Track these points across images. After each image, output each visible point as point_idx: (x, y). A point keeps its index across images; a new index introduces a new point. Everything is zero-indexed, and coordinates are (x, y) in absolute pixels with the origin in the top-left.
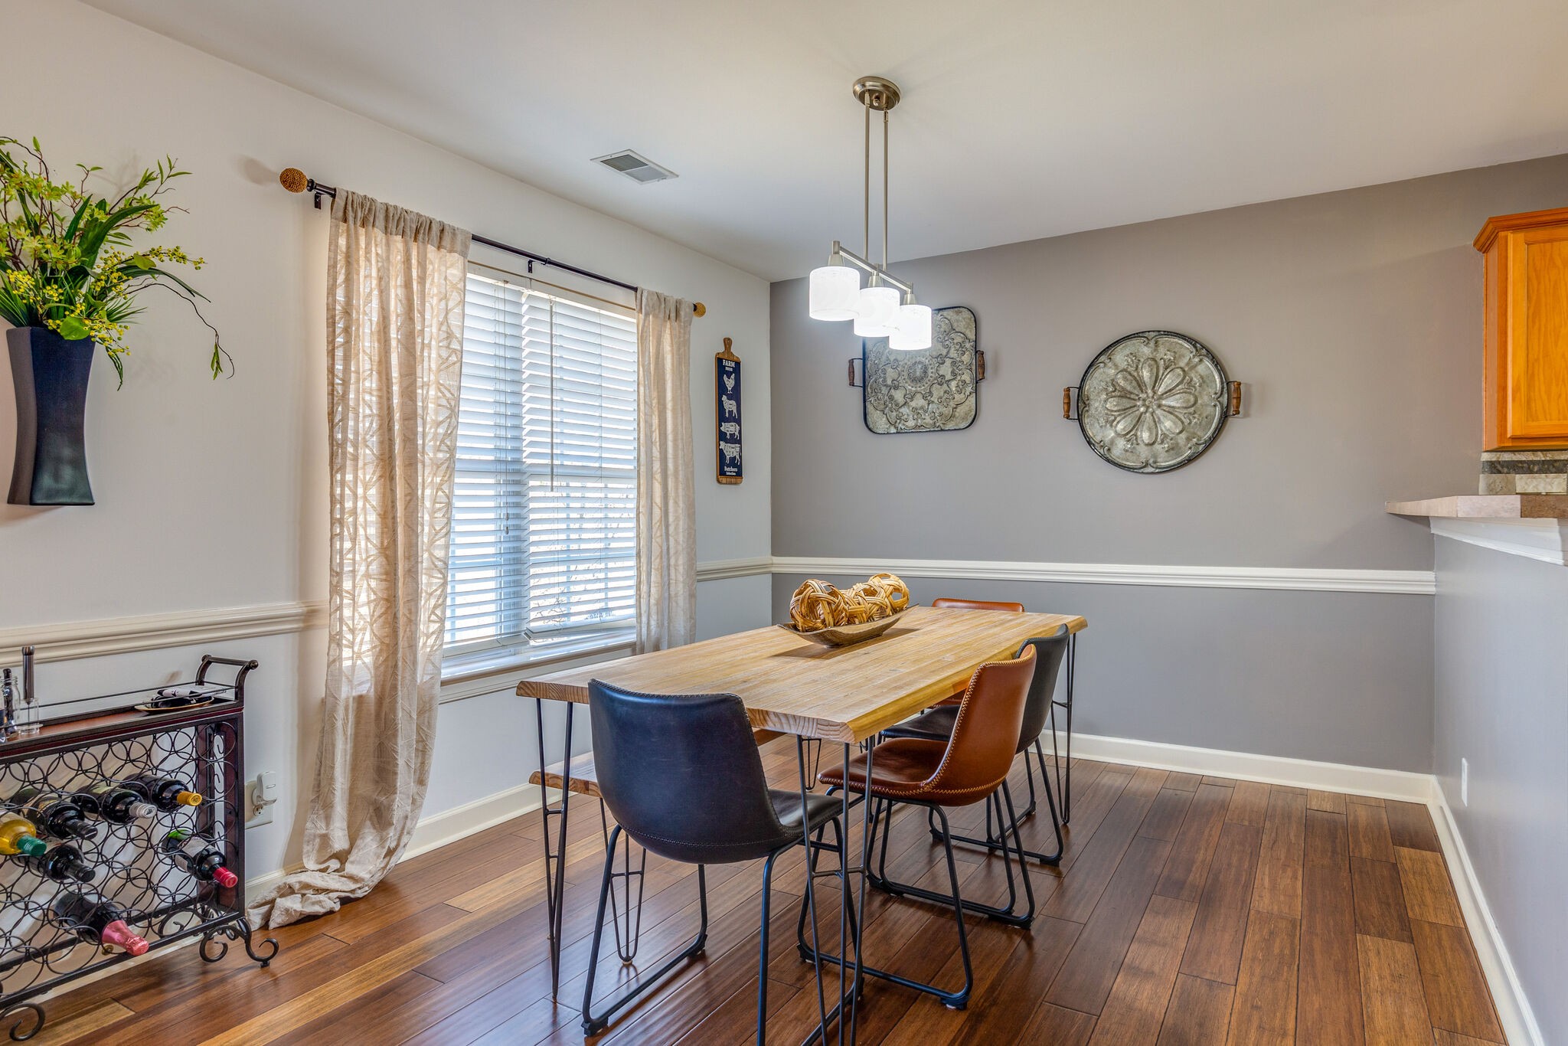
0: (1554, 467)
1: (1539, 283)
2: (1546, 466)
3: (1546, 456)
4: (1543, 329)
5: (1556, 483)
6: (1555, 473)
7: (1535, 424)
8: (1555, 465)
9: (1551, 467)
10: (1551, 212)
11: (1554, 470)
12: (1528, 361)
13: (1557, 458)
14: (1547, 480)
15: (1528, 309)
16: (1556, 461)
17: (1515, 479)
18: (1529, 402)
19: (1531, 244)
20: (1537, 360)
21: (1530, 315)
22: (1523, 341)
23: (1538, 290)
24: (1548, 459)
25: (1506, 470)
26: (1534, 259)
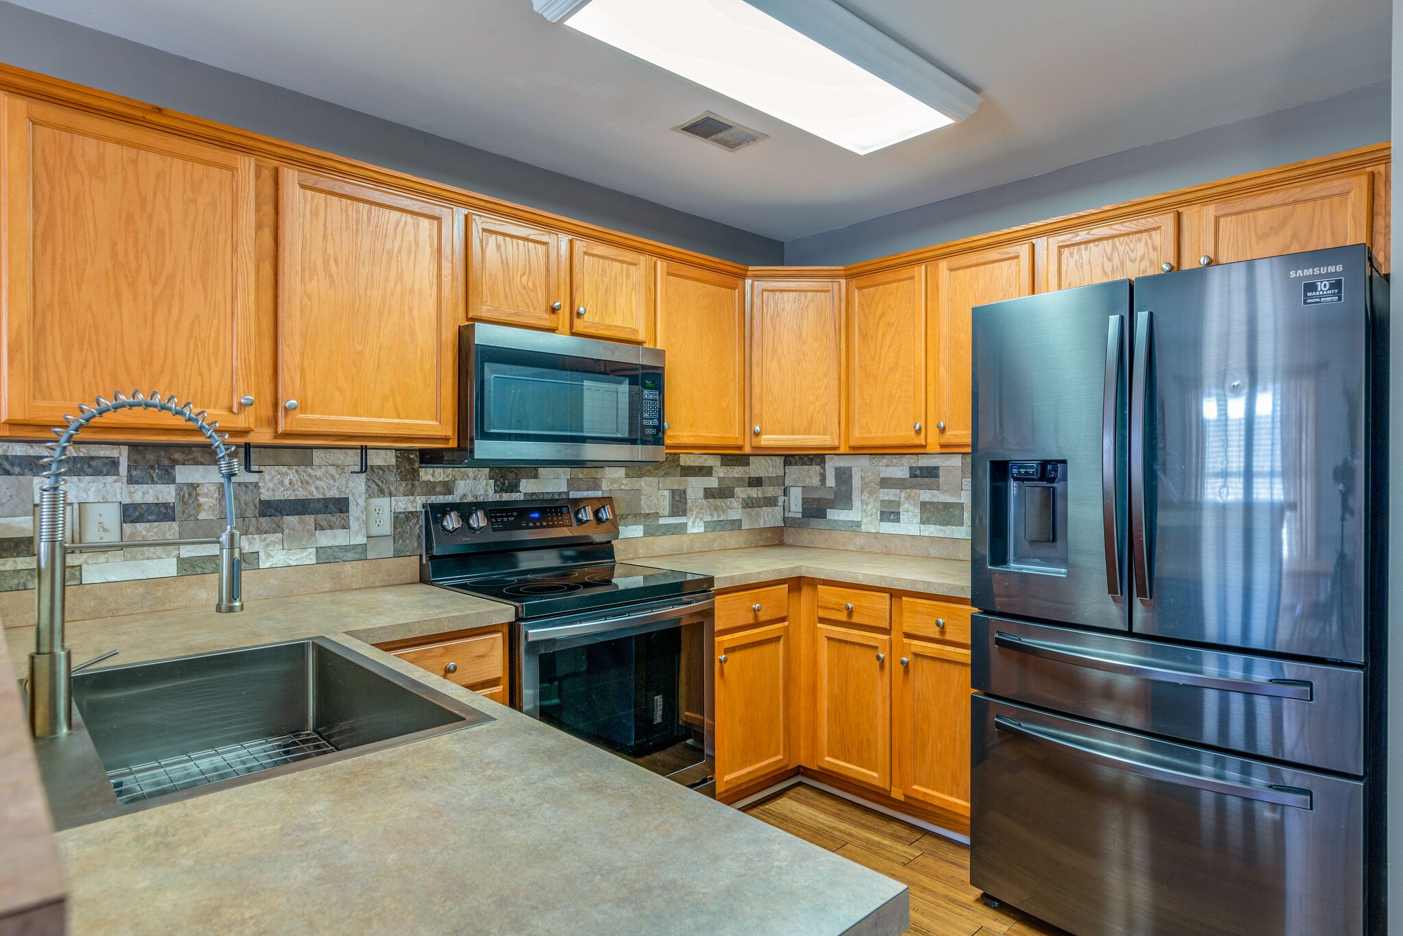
0: (90, 466)
1: (52, 189)
2: (79, 465)
3: (79, 450)
4: (59, 261)
5: (93, 490)
6: (92, 475)
7: (46, 404)
8: (92, 463)
9: (86, 466)
10: (67, 86)
11: (90, 471)
12: (35, 306)
13: (94, 454)
14: (81, 485)
15: (35, 223)
16: (92, 458)
17: (32, 482)
18: (36, 369)
19: (40, 124)
20: (50, 305)
21: (39, 235)
22: (26, 272)
23: (51, 199)
24: (81, 454)
25: (17, 470)
26: (43, 150)
